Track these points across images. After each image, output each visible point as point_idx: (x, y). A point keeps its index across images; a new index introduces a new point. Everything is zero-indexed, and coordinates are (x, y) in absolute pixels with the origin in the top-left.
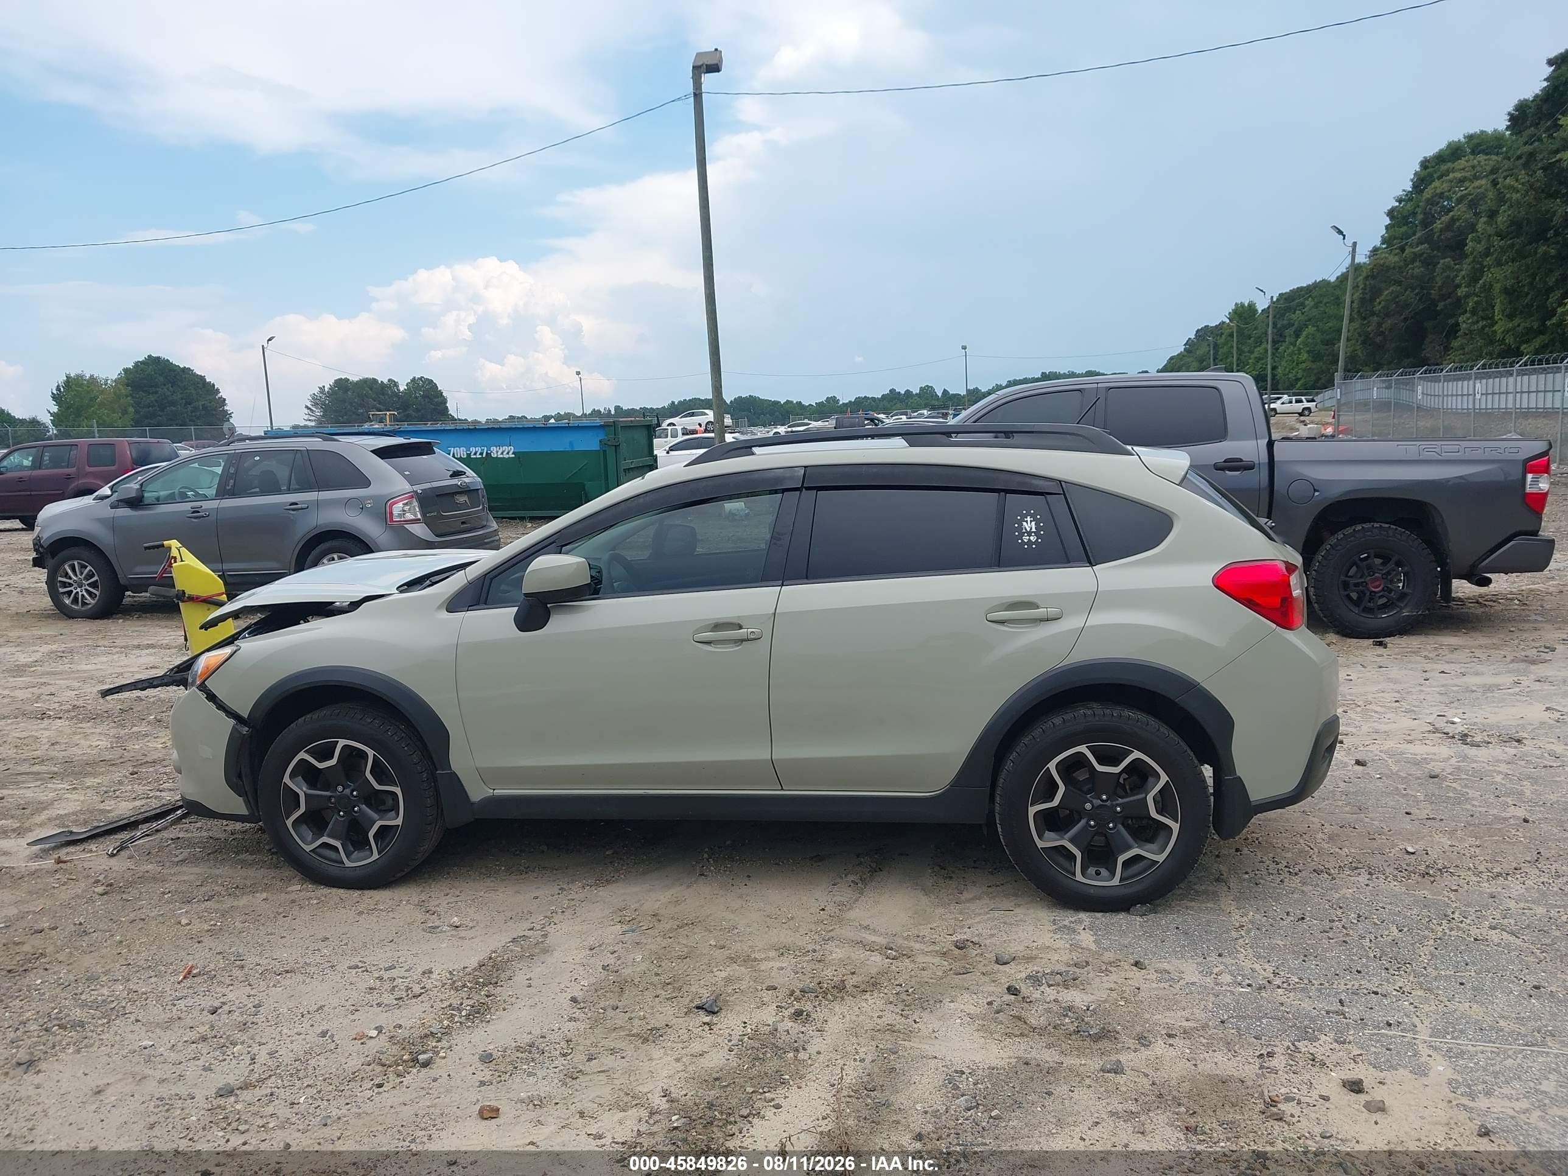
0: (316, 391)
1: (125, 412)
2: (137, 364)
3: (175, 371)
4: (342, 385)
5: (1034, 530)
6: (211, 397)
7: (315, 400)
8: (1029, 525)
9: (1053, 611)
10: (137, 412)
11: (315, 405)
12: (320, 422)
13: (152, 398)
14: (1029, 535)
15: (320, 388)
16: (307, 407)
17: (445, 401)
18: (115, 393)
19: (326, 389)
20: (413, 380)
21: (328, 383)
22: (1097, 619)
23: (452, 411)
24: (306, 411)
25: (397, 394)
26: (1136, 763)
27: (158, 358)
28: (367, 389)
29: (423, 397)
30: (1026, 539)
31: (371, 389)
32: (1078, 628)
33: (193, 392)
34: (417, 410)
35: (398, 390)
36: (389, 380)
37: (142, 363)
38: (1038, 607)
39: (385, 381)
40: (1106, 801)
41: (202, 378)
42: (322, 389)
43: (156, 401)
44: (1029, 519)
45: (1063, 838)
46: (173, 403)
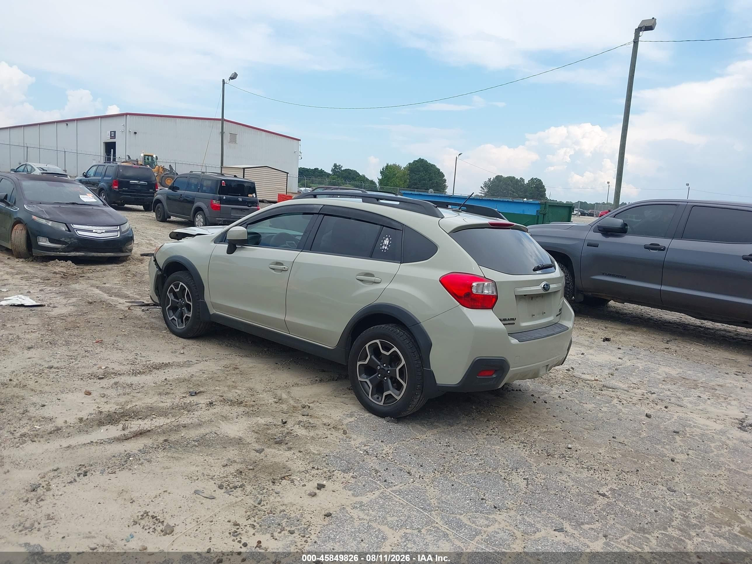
0: (487, 180)
1: (405, 182)
2: (415, 161)
3: (428, 165)
4: (499, 178)
5: (387, 244)
6: (440, 179)
7: (486, 185)
8: (386, 242)
9: (377, 279)
10: (410, 182)
11: (485, 186)
12: (486, 195)
13: (417, 176)
14: (385, 246)
15: (489, 179)
16: (481, 187)
17: (545, 191)
18: (403, 173)
19: (492, 180)
20: (532, 179)
21: (493, 177)
22: (393, 286)
23: (547, 196)
24: (481, 189)
25: (523, 185)
26: (395, 353)
27: (423, 159)
28: (510, 181)
29: (535, 187)
30: (383, 247)
31: (511, 181)
32: (382, 289)
33: (434, 175)
34: (531, 194)
35: (524, 183)
36: (521, 178)
37: (417, 161)
38: (374, 277)
39: (519, 179)
40: (385, 367)
41: (439, 170)
42: (490, 179)
43: (418, 178)
44: (387, 239)
45: (367, 378)
46: (424, 180)
